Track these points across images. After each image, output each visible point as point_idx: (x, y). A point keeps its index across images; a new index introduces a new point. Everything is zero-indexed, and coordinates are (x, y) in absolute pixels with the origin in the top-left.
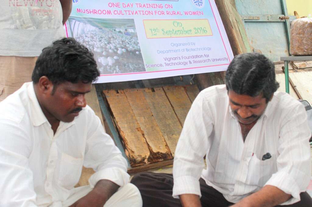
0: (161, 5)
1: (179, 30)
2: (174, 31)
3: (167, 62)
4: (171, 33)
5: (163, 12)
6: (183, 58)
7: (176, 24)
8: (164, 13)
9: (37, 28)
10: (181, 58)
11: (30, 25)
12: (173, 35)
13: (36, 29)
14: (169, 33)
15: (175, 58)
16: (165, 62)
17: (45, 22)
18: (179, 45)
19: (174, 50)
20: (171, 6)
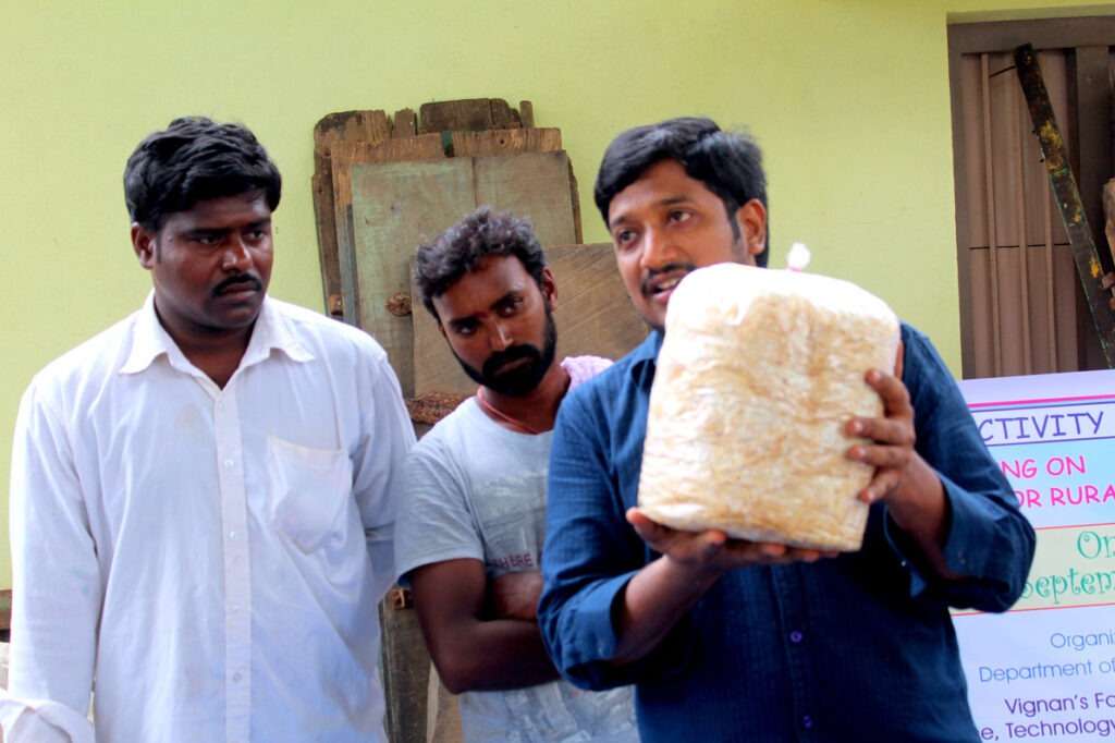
0: (1029, 466)
1: (1101, 572)
2: (1077, 580)
3: (1020, 719)
4: (1060, 587)
5: (1033, 496)
6: (1101, 704)
7: (1090, 546)
8: (1039, 501)
9: (593, 734)
10: (1091, 702)
11: (567, 728)
12: (1067, 598)
13: (589, 738)
14: (1050, 587)
15: (1062, 705)
16: (1011, 718)
17: (618, 707)
18: (1091, 640)
19: (1062, 665)
20: (1079, 464)
